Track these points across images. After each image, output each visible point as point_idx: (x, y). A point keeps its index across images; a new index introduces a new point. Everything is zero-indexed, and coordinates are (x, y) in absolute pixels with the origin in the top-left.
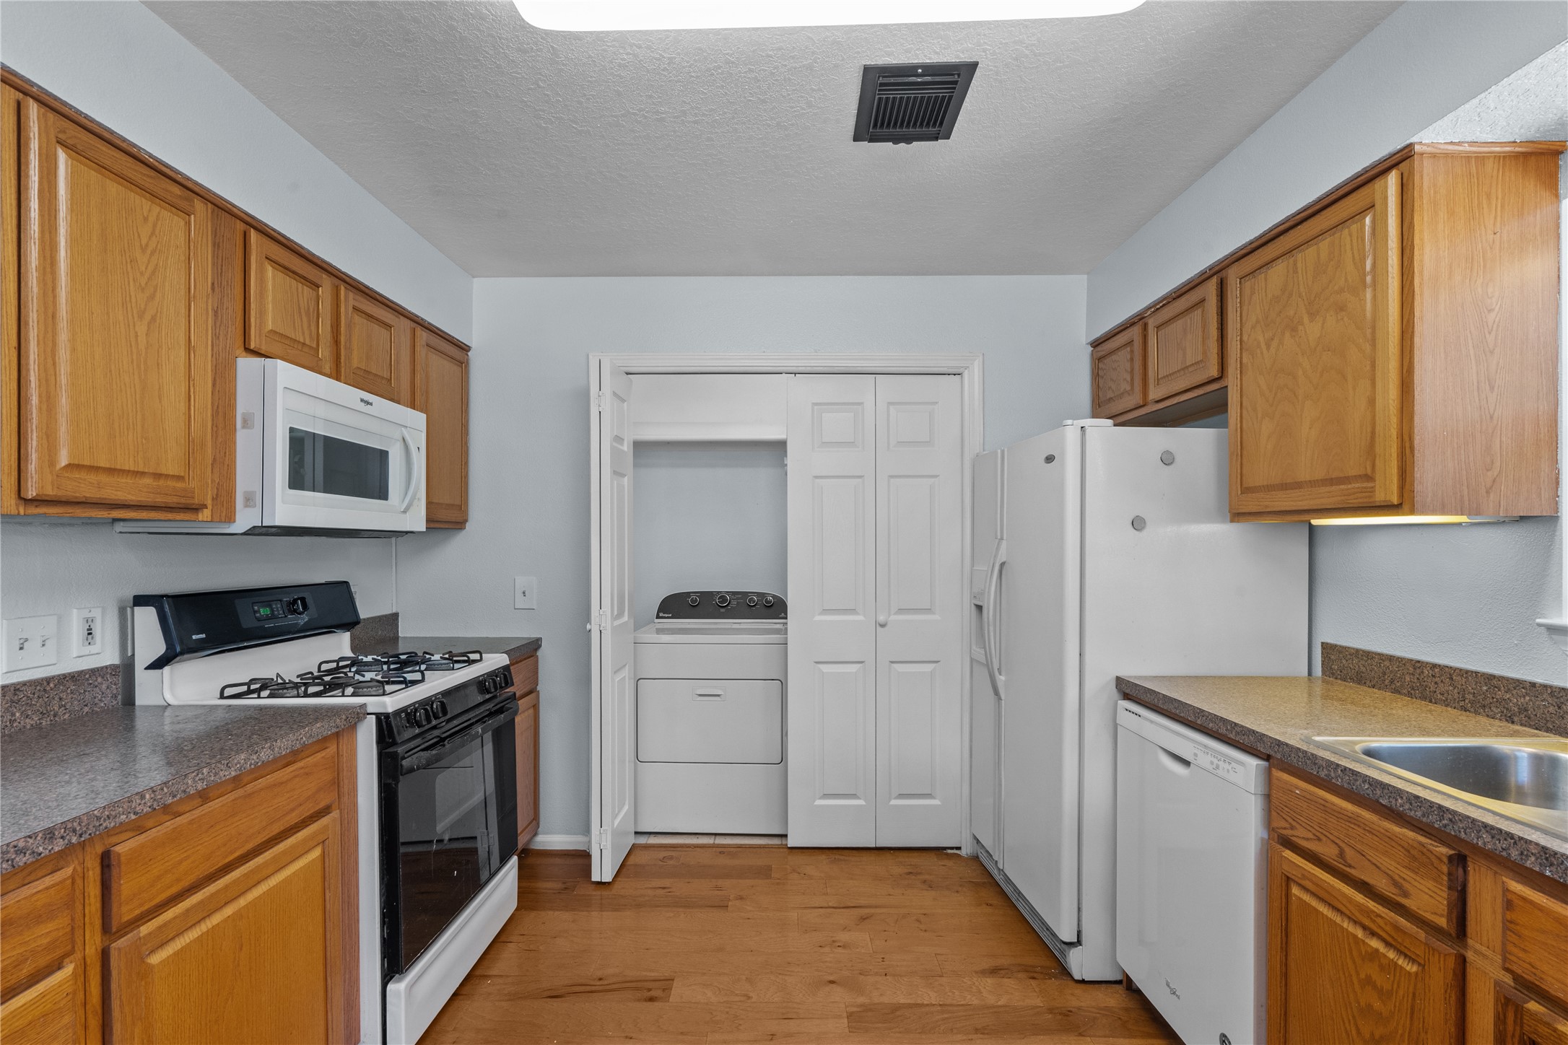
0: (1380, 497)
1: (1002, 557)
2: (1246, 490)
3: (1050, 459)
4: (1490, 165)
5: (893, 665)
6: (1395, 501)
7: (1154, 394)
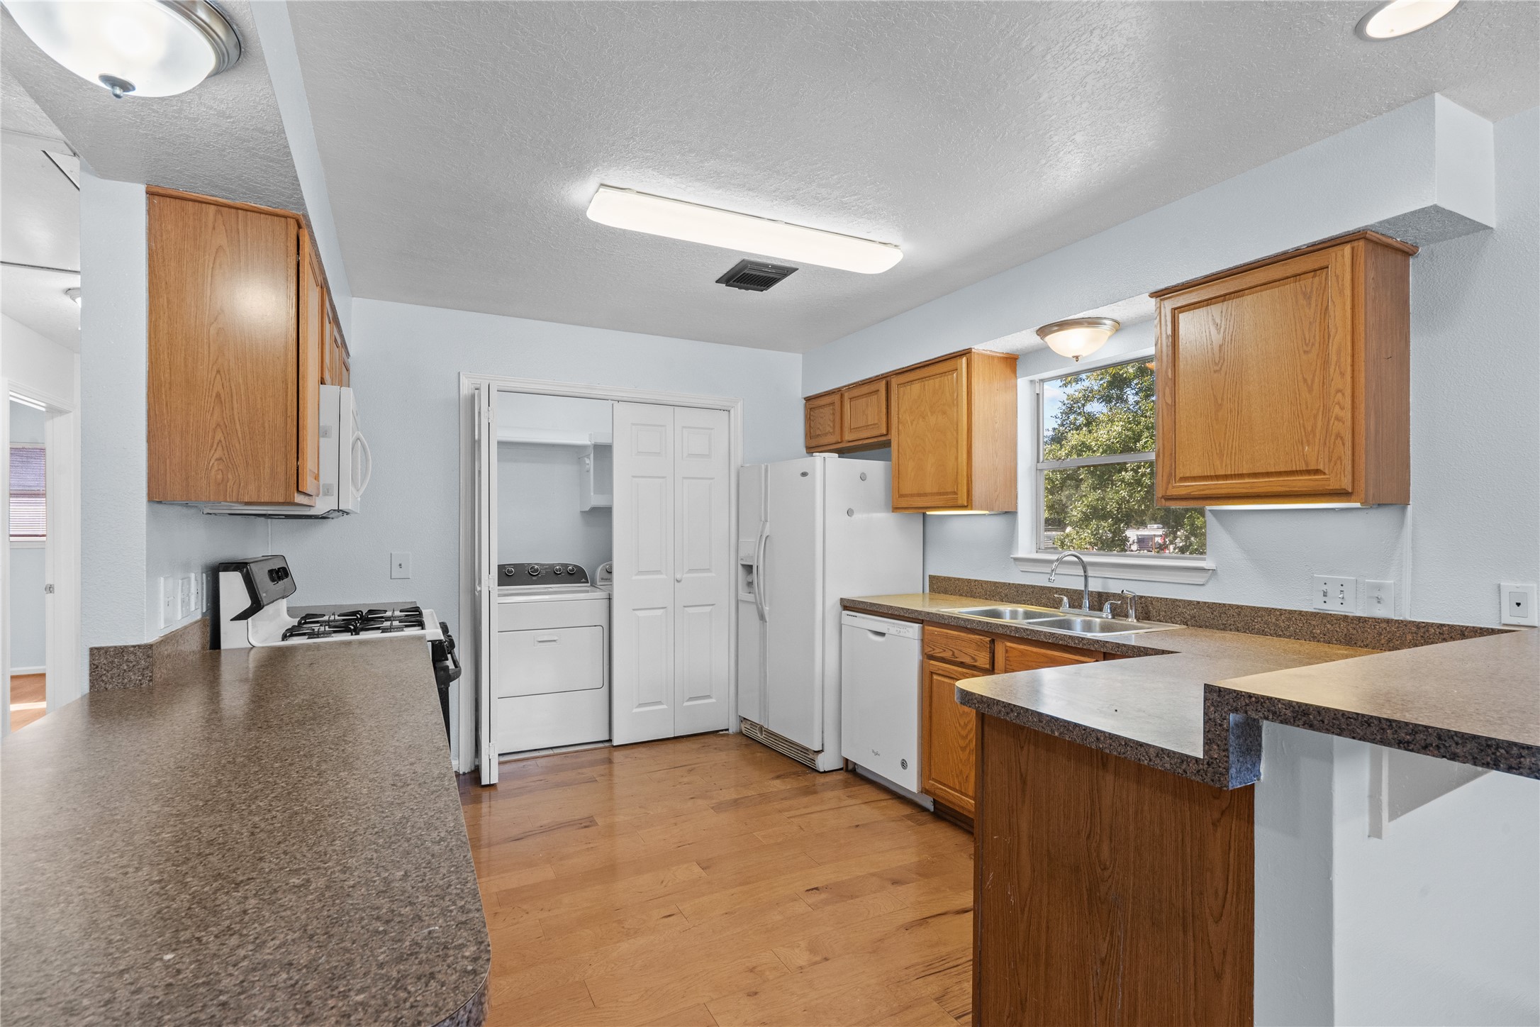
0: (960, 502)
1: (767, 532)
2: (901, 496)
3: (804, 474)
4: (996, 361)
5: (686, 609)
6: (966, 505)
7: (848, 437)
